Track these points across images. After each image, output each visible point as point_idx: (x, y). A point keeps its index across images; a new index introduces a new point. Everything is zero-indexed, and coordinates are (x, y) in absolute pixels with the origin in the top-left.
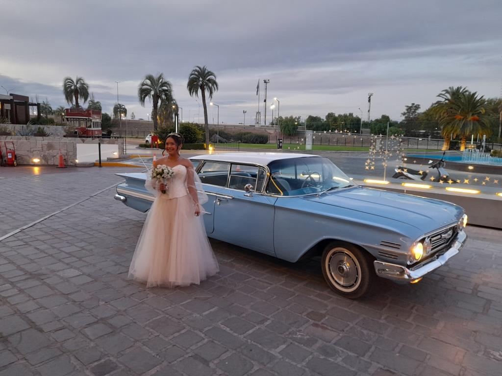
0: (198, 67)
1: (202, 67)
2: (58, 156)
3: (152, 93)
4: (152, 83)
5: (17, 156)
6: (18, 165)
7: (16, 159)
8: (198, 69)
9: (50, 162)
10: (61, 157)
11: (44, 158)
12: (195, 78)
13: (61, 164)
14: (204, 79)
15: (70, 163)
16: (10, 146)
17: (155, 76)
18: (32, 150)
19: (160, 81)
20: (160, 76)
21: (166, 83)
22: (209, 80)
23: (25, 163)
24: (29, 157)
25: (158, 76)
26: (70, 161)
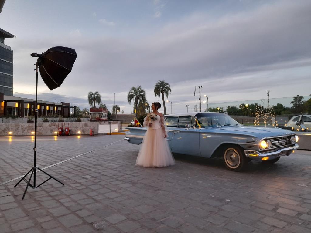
0: (160, 81)
1: (162, 81)
2: (90, 130)
3: (135, 97)
4: (135, 92)
5: (70, 130)
6: (70, 135)
7: (69, 132)
8: (160, 82)
9: (86, 133)
10: (91, 130)
11: (83, 131)
12: (158, 87)
13: (91, 134)
14: (163, 87)
15: (95, 133)
16: (67, 125)
17: (137, 87)
18: (77, 127)
19: (139, 90)
20: (139, 87)
21: (142, 91)
22: (166, 88)
23: (74, 134)
24: (76, 131)
25: (138, 87)
26: (95, 132)
